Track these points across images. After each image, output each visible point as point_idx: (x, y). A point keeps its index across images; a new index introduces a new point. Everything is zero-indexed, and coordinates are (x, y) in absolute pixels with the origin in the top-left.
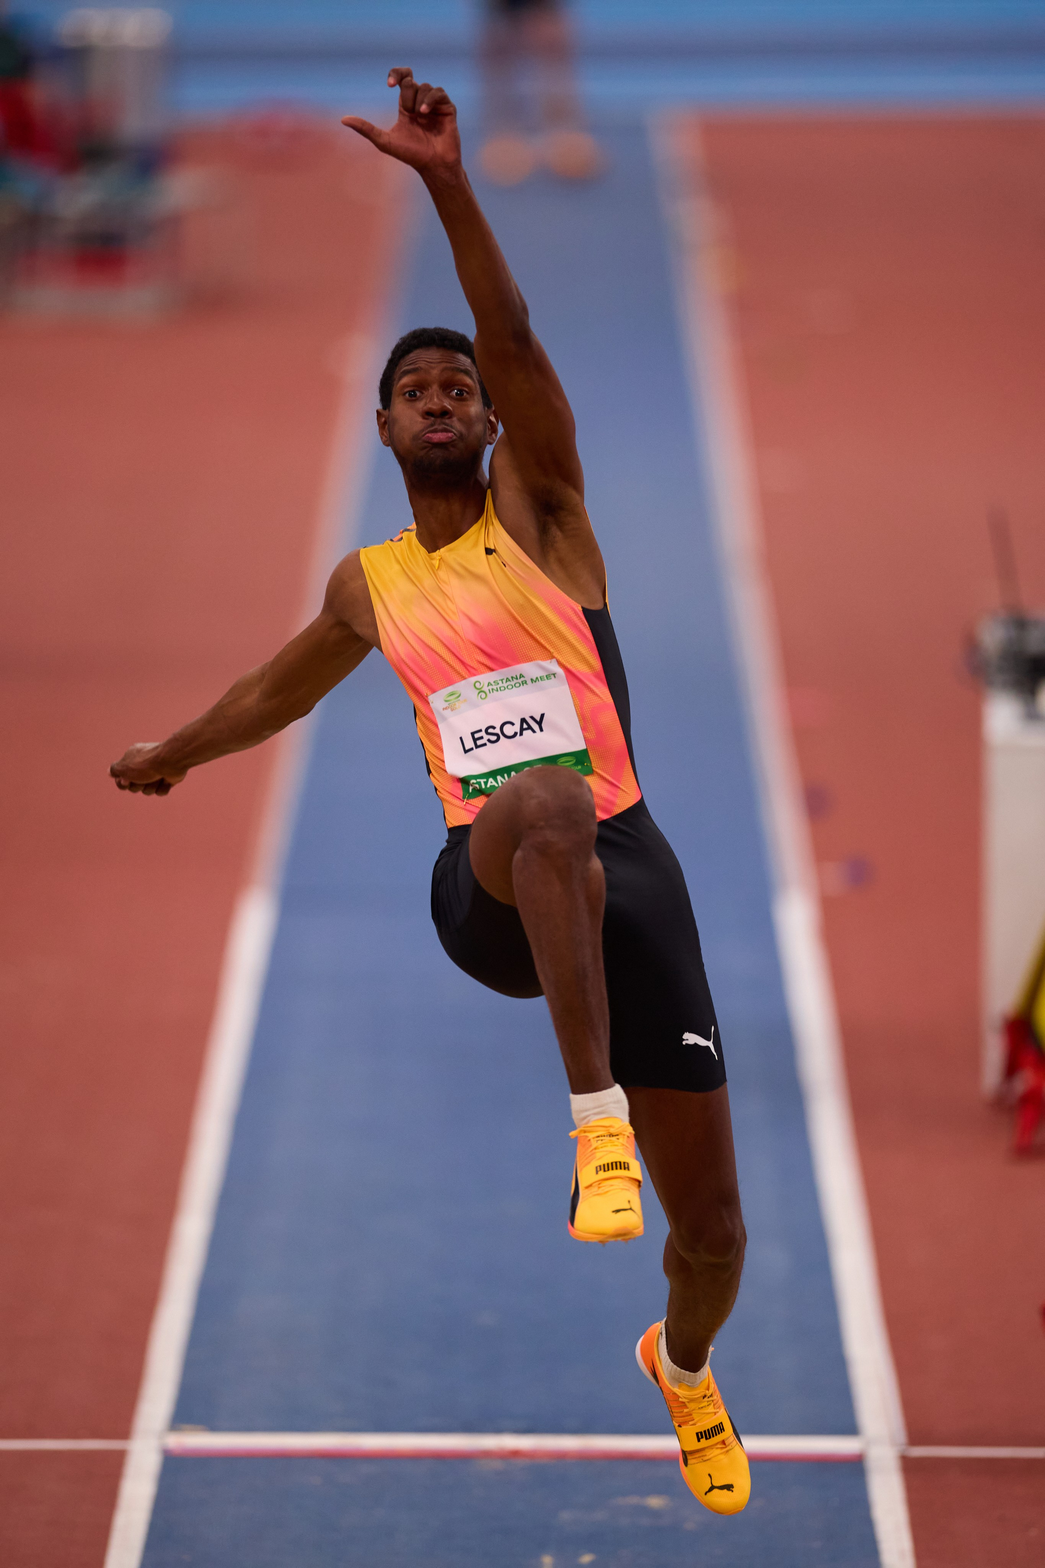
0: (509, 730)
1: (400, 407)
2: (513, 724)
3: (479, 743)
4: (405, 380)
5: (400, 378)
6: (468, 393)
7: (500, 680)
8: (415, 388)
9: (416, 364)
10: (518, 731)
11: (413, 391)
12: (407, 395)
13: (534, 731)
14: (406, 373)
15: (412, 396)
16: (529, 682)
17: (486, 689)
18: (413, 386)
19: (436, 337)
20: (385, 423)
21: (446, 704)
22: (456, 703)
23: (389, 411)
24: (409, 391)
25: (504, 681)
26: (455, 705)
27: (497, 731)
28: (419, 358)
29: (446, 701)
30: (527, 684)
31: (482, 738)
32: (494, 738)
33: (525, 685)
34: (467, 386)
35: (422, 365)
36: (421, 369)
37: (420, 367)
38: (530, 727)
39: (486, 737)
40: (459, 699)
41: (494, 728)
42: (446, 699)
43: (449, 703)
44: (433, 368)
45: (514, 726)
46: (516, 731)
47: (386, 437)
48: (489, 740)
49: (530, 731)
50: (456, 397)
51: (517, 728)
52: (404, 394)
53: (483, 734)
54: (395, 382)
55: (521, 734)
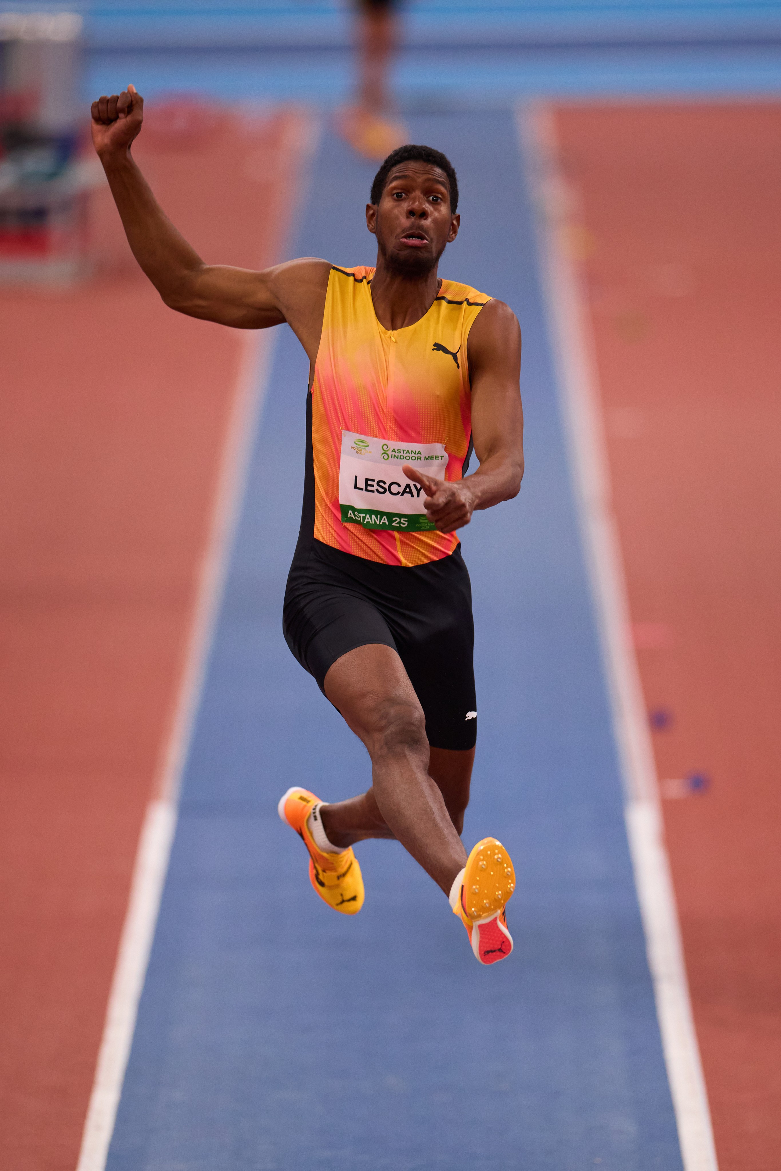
0: (395, 489)
1: (387, 203)
2: (399, 486)
3: (369, 488)
4: (393, 184)
5: (391, 182)
6: (441, 200)
7: (402, 450)
8: (403, 191)
9: (406, 173)
10: (401, 492)
11: (400, 193)
12: (395, 196)
13: (412, 496)
14: (396, 178)
15: (399, 198)
16: (423, 459)
17: (390, 453)
18: (401, 189)
19: (424, 153)
20: (373, 215)
21: (355, 446)
22: (363, 449)
23: (378, 206)
24: (397, 193)
25: (405, 452)
26: (361, 450)
27: (386, 486)
28: (408, 168)
29: (355, 443)
30: (421, 460)
31: (373, 486)
32: (382, 490)
33: (419, 459)
34: (442, 194)
35: (409, 173)
36: (409, 177)
37: (409, 175)
38: (411, 492)
39: (376, 487)
40: (365, 448)
41: (385, 483)
42: (356, 442)
43: (357, 446)
44: (419, 177)
45: (400, 487)
46: (400, 491)
47: (373, 226)
48: (377, 490)
49: (409, 495)
50: (432, 202)
51: (401, 490)
52: (394, 195)
53: (375, 483)
54: (387, 185)
55: (402, 495)
